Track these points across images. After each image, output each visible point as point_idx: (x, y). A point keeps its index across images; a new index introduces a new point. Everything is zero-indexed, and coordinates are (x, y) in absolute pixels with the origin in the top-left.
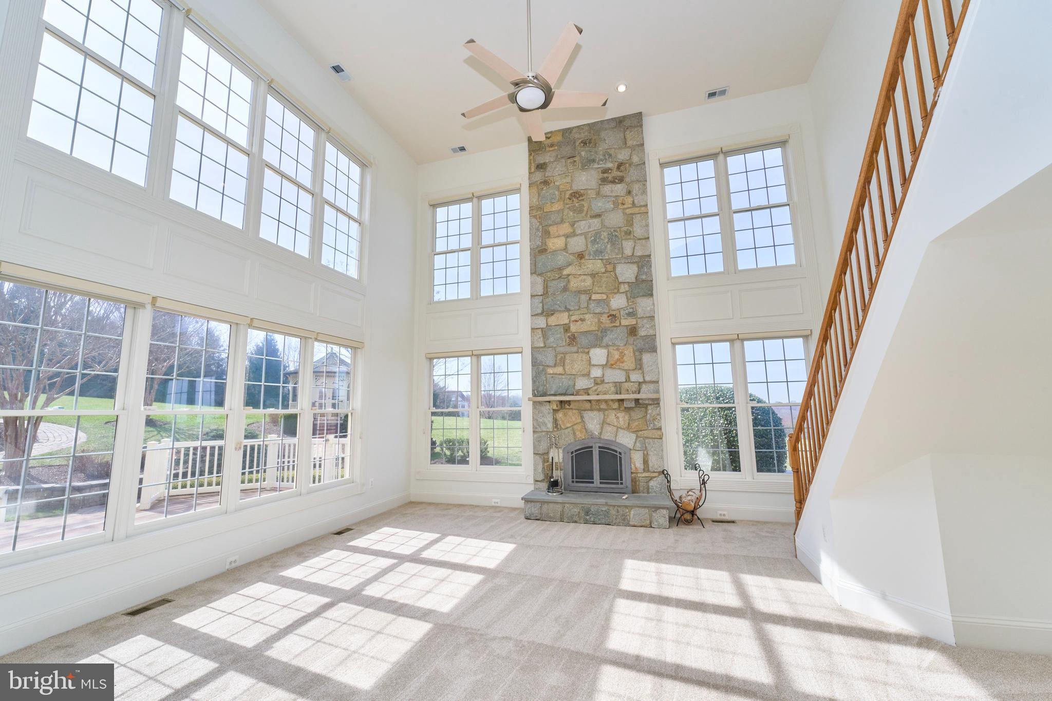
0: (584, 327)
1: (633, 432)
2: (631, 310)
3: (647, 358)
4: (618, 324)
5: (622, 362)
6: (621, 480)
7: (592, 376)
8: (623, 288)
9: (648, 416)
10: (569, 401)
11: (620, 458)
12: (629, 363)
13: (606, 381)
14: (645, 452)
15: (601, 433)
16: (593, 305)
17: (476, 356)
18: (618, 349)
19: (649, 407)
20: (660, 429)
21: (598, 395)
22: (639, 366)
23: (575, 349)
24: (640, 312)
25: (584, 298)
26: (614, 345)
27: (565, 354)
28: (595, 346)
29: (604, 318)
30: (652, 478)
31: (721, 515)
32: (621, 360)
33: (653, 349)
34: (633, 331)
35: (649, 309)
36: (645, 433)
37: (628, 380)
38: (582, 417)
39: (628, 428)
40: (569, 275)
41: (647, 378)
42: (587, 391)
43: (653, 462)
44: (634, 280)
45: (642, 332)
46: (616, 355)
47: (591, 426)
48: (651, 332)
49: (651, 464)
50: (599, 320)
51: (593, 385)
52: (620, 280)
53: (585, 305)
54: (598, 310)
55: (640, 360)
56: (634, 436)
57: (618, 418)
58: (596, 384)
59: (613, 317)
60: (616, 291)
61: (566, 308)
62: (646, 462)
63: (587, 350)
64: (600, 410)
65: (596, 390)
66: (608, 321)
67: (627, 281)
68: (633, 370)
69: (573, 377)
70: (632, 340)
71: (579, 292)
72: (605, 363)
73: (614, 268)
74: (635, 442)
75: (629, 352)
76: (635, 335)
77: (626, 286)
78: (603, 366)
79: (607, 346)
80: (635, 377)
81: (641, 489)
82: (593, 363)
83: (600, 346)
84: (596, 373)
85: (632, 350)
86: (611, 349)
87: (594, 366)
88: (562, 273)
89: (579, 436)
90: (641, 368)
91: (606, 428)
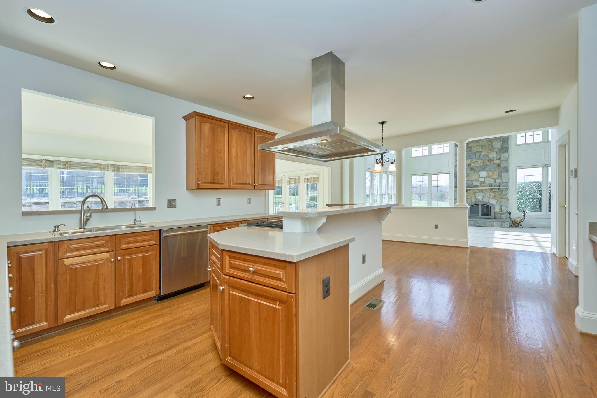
0: (477, 165)
1: (496, 199)
2: (498, 158)
3: (504, 174)
4: (492, 163)
5: (493, 176)
6: (490, 214)
7: (480, 181)
8: (495, 150)
9: (503, 194)
10: (470, 190)
11: (490, 208)
12: (496, 176)
13: (486, 182)
14: (501, 206)
15: (482, 200)
16: (481, 157)
17: (430, 175)
18: (491, 172)
19: (504, 191)
20: (508, 198)
21: (482, 187)
22: (500, 177)
23: (473, 172)
24: (502, 159)
25: (478, 154)
26: (490, 170)
27: (469, 174)
28: (482, 171)
29: (486, 161)
30: (503, 214)
31: (531, 226)
32: (493, 175)
33: (507, 171)
34: (498, 165)
35: (506, 157)
36: (501, 200)
37: (495, 182)
38: (475, 195)
39: (494, 198)
40: (471, 146)
41: (503, 181)
42: (477, 186)
43: (504, 209)
44: (500, 147)
45: (502, 166)
46: (491, 174)
47: (478, 197)
48: (506, 165)
49: (503, 209)
50: (484, 162)
51: (480, 184)
52: (494, 147)
53: (478, 157)
54: (483, 158)
55: (501, 175)
56: (496, 201)
57: (490, 195)
59: (490, 160)
60: (492, 151)
61: (470, 158)
62: (501, 209)
63: (478, 172)
64: (483, 192)
65: (481, 186)
66: (488, 162)
67: (497, 147)
68: (498, 179)
69: (471, 182)
70: (498, 168)
71: (475, 152)
72: (485, 176)
73: (492, 143)
74: (497, 202)
75: (496, 172)
77: (497, 149)
78: (485, 178)
79: (487, 171)
80: (498, 181)
81: (498, 217)
82: (480, 176)
83: (485, 171)
84: (482, 180)
85: (497, 172)
86: (488, 172)
87: (481, 177)
88: (468, 146)
89: (473, 200)
90: (501, 178)
91: (485, 198)
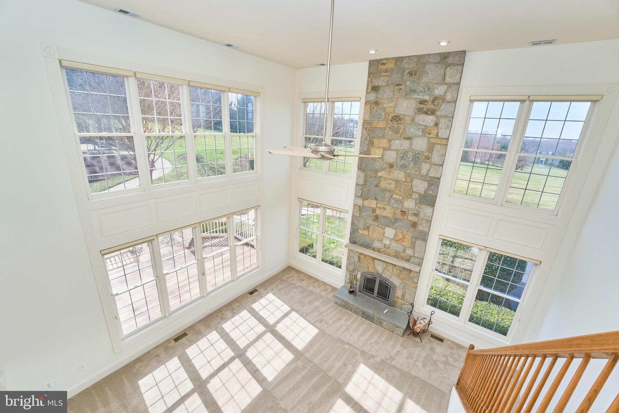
0: (384, 213)
1: (400, 279)
2: (416, 212)
3: (419, 243)
4: (406, 218)
5: (403, 242)
6: (388, 299)
7: (383, 243)
8: (415, 196)
9: (411, 275)
11: (390, 289)
12: (407, 243)
13: (391, 248)
14: (404, 291)
15: (382, 274)
16: (393, 201)
17: (323, 207)
18: (402, 233)
21: (385, 254)
22: (413, 246)
23: (376, 224)
24: (422, 215)
25: (388, 194)
26: (400, 229)
27: (370, 225)
28: (389, 226)
29: (398, 212)
30: (405, 304)
31: (438, 333)
32: (402, 240)
33: (425, 240)
34: (414, 225)
35: (428, 215)
36: (407, 282)
37: (404, 251)
38: (374, 262)
39: (398, 276)
40: (381, 177)
41: (416, 255)
42: (379, 250)
44: (423, 193)
45: (420, 228)
46: (400, 236)
47: (378, 268)
48: (426, 229)
49: (406, 298)
50: (395, 211)
51: (383, 248)
52: (414, 190)
53: (388, 200)
54: (395, 206)
55: (415, 243)
56: (400, 281)
57: (393, 270)
58: (385, 247)
59: (403, 213)
60: (409, 196)
61: (376, 198)
62: (403, 296)
63: (383, 227)
65: (384, 251)
66: (400, 214)
67: (419, 192)
68: (409, 248)
69: (373, 239)
70: (412, 230)
71: (385, 190)
72: (392, 238)
73: (412, 181)
74: (400, 284)
75: (408, 237)
76: (415, 228)
77: (417, 195)
78: (391, 240)
79: (396, 229)
80: (409, 252)
81: (398, 306)
82: (385, 235)
83: (392, 227)
84: (387, 242)
85: (411, 236)
86: (398, 231)
87: (386, 237)
88: (377, 174)
89: (370, 270)
90: (414, 248)
91: (386, 271)
